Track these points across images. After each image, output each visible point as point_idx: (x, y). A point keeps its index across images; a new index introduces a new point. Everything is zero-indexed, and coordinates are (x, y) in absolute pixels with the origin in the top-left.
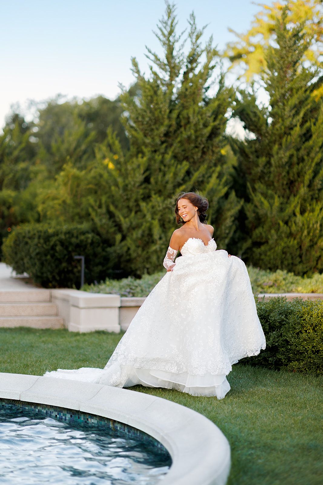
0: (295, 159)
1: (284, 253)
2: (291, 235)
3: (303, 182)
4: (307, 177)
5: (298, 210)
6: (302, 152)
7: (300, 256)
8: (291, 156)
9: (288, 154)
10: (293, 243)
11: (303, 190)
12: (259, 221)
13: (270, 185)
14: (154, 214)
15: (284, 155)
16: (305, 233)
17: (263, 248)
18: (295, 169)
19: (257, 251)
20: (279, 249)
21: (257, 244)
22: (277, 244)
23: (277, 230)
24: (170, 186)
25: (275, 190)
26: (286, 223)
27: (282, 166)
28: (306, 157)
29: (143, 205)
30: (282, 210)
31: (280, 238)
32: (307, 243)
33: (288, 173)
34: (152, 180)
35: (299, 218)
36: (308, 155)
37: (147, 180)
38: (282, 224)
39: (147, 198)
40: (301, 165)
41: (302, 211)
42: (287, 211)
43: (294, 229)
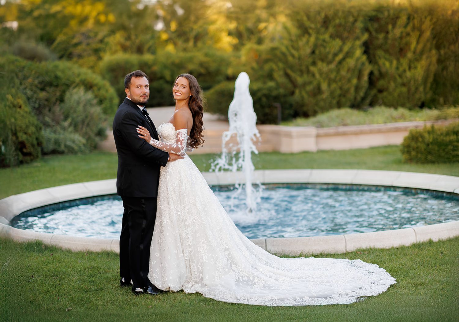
0: (404, 34)
1: (399, 96)
2: (404, 85)
3: (409, 49)
4: (413, 46)
5: (407, 68)
7: (408, 98)
8: (402, 33)
9: (400, 30)
10: (404, 90)
11: (410, 55)
12: (382, 75)
13: (387, 51)
14: (321, 74)
15: (398, 32)
16: (412, 82)
17: (385, 94)
18: (404, 41)
19: (380, 96)
20: (396, 94)
21: (380, 91)
22: (394, 90)
23: (395, 81)
24: (330, 56)
25: (390, 54)
26: (400, 76)
29: (312, 69)
30: (397, 68)
31: (396, 87)
32: (413, 89)
33: (400, 44)
34: (317, 52)
35: (408, 74)
37: (313, 52)
38: (398, 77)
39: (314, 64)
40: (408, 38)
41: (410, 68)
42: (401, 69)
43: (405, 80)
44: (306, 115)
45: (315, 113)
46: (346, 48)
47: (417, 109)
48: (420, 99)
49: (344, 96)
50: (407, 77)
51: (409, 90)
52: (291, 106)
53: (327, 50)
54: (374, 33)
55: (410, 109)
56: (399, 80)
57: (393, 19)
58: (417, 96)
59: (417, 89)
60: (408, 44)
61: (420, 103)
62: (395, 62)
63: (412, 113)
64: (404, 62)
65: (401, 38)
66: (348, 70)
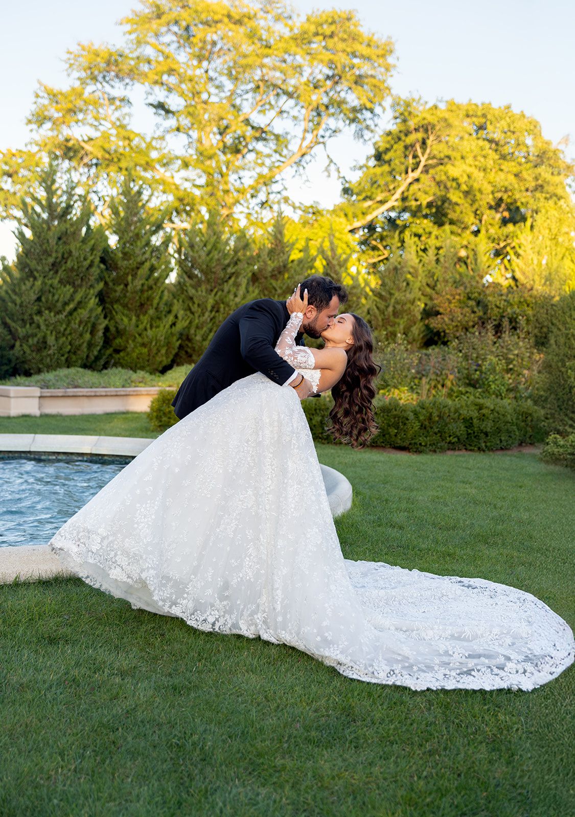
0: (146, 287)
1: (138, 358)
2: (144, 345)
3: (152, 305)
4: (155, 302)
5: (148, 326)
6: (151, 282)
7: (148, 361)
8: (143, 285)
9: (141, 282)
10: (145, 350)
11: (151, 312)
12: (119, 333)
13: (125, 306)
14: (47, 326)
15: (138, 283)
16: (154, 343)
17: (122, 354)
18: (146, 295)
19: (117, 356)
20: (135, 355)
21: (117, 351)
22: (133, 351)
23: (134, 341)
24: (59, 305)
25: (129, 309)
26: (140, 335)
27: (135, 292)
28: (154, 287)
29: (36, 318)
30: (137, 326)
31: (136, 347)
32: (154, 351)
33: (140, 298)
34: (43, 299)
35: (150, 333)
36: (155, 284)
37: (39, 299)
38: (137, 336)
39: (39, 313)
40: (150, 292)
41: (151, 327)
42: (141, 327)
43: (146, 340)
44: (28, 374)
45: (39, 371)
46: (78, 297)
47: (158, 374)
48: (161, 362)
49: (75, 353)
50: (147, 337)
51: (150, 350)
52: (10, 361)
53: (56, 297)
54: (111, 284)
55: (151, 373)
56: (139, 339)
57: (133, 270)
58: (158, 359)
59: (158, 351)
60: (150, 299)
61: (160, 369)
62: (134, 318)
63: (153, 377)
64: (145, 319)
65: (142, 291)
66: (81, 322)
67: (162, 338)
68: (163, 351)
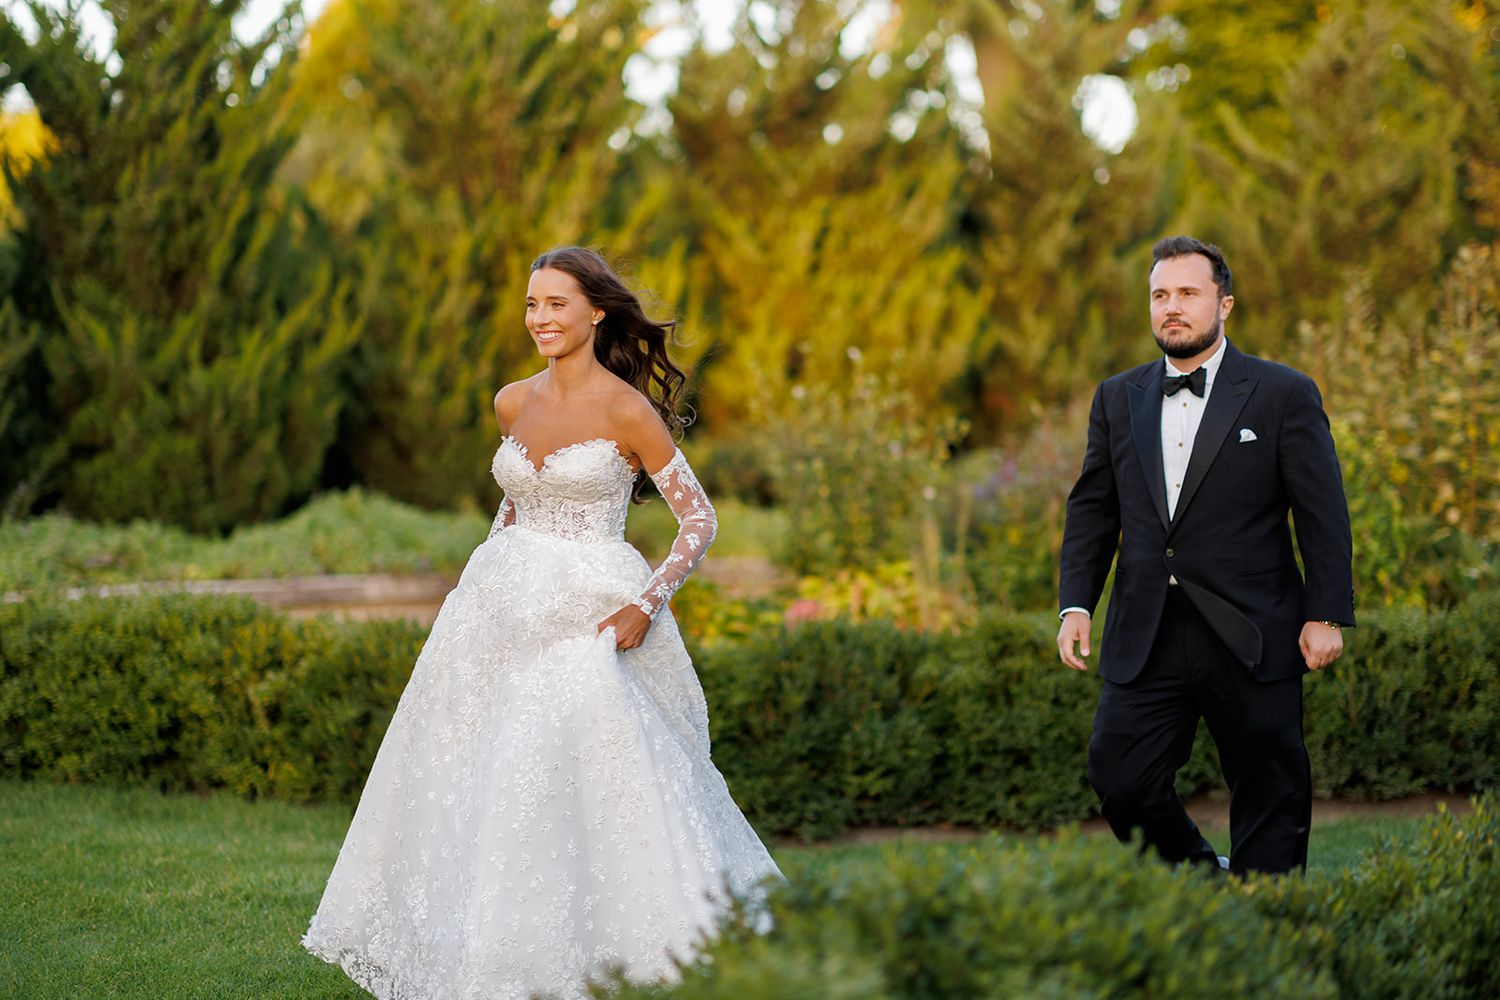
0: (179, 212)
1: (160, 472)
2: (177, 424)
3: (203, 276)
4: (218, 258)
5: (194, 351)
6: (198, 191)
7: (209, 481)
8: (168, 205)
9: (158, 196)
10: (185, 445)
11: (207, 298)
12: (86, 386)
13: (115, 283)
16: (217, 415)
17: (100, 463)
18: (183, 238)
19: (85, 471)
20: (145, 464)
21: (85, 451)
22: (138, 447)
23: (138, 411)
26: (164, 389)
27: (146, 231)
28: (206, 207)
30: (148, 352)
31: (147, 432)
32: (223, 444)
33: (163, 250)
35: (198, 377)
36: (214, 196)
38: (149, 392)
40: (196, 228)
41: (208, 357)
42: (166, 356)
43: (184, 404)
50: (189, 391)
54: (63, 206)
56: (156, 404)
59: (243, 443)
60: (196, 252)
62: (133, 327)
64: (186, 327)
65: (167, 226)
67: (252, 395)
68: (267, 442)
